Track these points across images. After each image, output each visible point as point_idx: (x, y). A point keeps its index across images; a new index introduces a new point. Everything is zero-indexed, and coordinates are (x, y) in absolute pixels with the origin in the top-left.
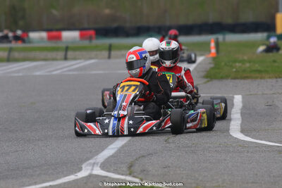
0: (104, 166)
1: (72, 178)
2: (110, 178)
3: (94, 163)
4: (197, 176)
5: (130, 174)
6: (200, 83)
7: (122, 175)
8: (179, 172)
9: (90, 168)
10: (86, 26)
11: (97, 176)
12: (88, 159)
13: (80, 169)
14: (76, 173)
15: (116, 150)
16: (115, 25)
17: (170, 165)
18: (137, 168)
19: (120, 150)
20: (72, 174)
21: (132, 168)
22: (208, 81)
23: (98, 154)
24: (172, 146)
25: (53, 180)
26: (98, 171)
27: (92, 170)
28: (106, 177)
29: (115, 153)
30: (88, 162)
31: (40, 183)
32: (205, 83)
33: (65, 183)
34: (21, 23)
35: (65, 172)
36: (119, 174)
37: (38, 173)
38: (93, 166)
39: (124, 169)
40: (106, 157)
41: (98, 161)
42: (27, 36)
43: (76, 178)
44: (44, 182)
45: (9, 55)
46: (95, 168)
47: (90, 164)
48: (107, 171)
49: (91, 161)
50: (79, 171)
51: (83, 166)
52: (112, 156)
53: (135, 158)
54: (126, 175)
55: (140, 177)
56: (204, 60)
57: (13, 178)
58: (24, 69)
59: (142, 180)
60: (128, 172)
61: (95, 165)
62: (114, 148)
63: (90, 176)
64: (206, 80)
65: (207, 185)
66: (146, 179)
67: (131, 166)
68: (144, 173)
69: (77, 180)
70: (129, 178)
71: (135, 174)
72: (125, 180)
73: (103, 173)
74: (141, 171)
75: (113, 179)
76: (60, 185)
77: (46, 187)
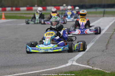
0: (77, 61)
1: (64, 66)
2: (80, 66)
3: (73, 60)
8: (108, 64)
9: (72, 62)
10: (70, 4)
11: (74, 65)
12: (71, 58)
13: (67, 62)
15: (82, 55)
16: (81, 4)
17: (104, 61)
18: (91, 62)
19: (83, 55)
20: (64, 64)
21: (89, 62)
23: (75, 56)
24: (105, 53)
25: (56, 67)
26: (75, 63)
27: (72, 63)
28: (78, 66)
29: (82, 56)
30: (71, 60)
31: (51, 68)
33: (61, 68)
35: (61, 64)
36: (83, 65)
37: (50, 64)
38: (73, 61)
39: (86, 62)
40: (78, 58)
41: (75, 59)
42: (46, 8)
44: (53, 67)
48: (79, 63)
49: (72, 59)
50: (67, 63)
51: (69, 61)
52: (81, 57)
53: (90, 58)
54: (86, 65)
55: (92, 66)
57: (40, 66)
60: (87, 64)
61: (74, 61)
63: (72, 65)
67: (88, 61)
68: (94, 64)
69: (66, 67)
70: (88, 66)
71: (90, 65)
72: (86, 67)
73: (77, 64)
74: (93, 63)
75: (81, 67)
76: (60, 69)
77: (54, 69)
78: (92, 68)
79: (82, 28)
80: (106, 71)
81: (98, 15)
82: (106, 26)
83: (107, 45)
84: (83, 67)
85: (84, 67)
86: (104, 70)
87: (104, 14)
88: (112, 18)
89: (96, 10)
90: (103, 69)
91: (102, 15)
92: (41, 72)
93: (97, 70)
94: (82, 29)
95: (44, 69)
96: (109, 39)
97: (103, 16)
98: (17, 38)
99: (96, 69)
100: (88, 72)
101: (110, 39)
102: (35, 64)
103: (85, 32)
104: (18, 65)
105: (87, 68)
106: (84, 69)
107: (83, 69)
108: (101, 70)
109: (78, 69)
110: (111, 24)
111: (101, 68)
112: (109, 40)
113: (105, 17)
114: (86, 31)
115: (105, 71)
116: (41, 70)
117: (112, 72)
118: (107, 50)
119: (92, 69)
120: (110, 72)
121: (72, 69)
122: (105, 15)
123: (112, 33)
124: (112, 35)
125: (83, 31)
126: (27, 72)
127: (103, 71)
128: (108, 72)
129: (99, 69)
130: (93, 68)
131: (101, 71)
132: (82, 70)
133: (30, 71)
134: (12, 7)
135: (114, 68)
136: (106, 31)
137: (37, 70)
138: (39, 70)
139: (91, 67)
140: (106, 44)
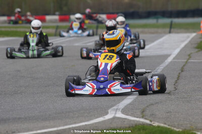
0: (124, 111)
1: (101, 119)
2: (128, 119)
3: (117, 109)
4: (191, 118)
5: (143, 117)
6: (192, 52)
7: (137, 117)
8: (178, 116)
9: (114, 112)
10: (111, 11)
11: (119, 118)
12: (113, 106)
13: (107, 113)
14: (104, 116)
15: (133, 99)
17: (172, 111)
18: (147, 112)
19: (135, 101)
20: (101, 117)
21: (144, 113)
22: (199, 51)
23: (120, 102)
24: (173, 97)
25: (88, 121)
26: (120, 115)
27: (116, 114)
28: (126, 119)
29: (132, 102)
32: (197, 52)
33: (96, 123)
34: (65, 9)
35: (96, 116)
36: (135, 117)
37: (77, 115)
38: (116, 111)
39: (139, 113)
40: (125, 105)
41: (119, 107)
42: (69, 18)
43: (104, 119)
44: (81, 122)
45: (56, 31)
46: (117, 112)
47: (114, 109)
48: (127, 115)
49: (115, 107)
50: (106, 115)
51: (109, 111)
52: (130, 104)
53: (146, 105)
54: (140, 118)
55: (150, 119)
56: (196, 36)
57: (59, 119)
58: (67, 41)
59: (151, 121)
60: (141, 116)
62: (131, 98)
63: (114, 118)
64: (197, 50)
65: (199, 125)
66: (154, 121)
67: (143, 112)
68: (153, 117)
69: (105, 121)
70: (142, 120)
71: (146, 117)
72: (139, 121)
73: (123, 116)
74: (151, 115)
75: (131, 120)
76: (93, 124)
77: (83, 126)
78: (150, 123)
79: (102, 79)
80: (175, 129)
81: (160, 30)
82: (175, 49)
83: (176, 82)
84: (134, 121)
85: (136, 122)
86: (171, 126)
87: (171, 28)
88: (186, 35)
89: (157, 22)
90: (169, 125)
91: (168, 30)
92: (60, 130)
93: (159, 127)
94: (102, 82)
95: (66, 125)
96: (180, 71)
97: (170, 32)
98: (19, 71)
99: (156, 124)
100: (143, 130)
101: (182, 71)
102: (50, 115)
103: (107, 90)
104: (19, 118)
105: (141, 123)
106: (136, 125)
107: (134, 126)
108: (165, 126)
109: (126, 124)
110: (183, 45)
111: (165, 124)
112: (179, 74)
113: (173, 33)
114: (111, 86)
115: (173, 128)
116: (60, 126)
117: (185, 129)
118: (177, 91)
119: (150, 125)
120: (181, 130)
121: (114, 125)
122: (172, 30)
123: (186, 61)
124: (184, 66)
125: (102, 86)
126: (36, 130)
127: (169, 128)
128: (178, 130)
129: (162, 125)
130: (152, 123)
131: (166, 128)
132: (132, 127)
133: (40, 129)
134: (9, 16)
135: (187, 123)
136: (174, 59)
137: (54, 127)
138: (57, 127)
139: (148, 122)
140: (174, 81)
